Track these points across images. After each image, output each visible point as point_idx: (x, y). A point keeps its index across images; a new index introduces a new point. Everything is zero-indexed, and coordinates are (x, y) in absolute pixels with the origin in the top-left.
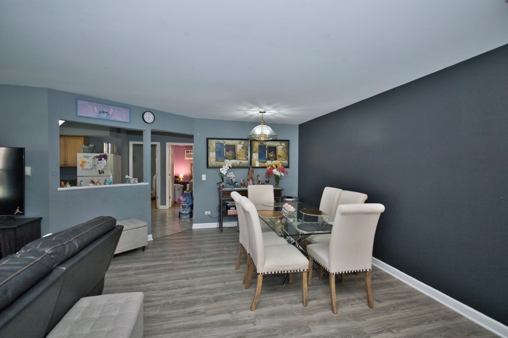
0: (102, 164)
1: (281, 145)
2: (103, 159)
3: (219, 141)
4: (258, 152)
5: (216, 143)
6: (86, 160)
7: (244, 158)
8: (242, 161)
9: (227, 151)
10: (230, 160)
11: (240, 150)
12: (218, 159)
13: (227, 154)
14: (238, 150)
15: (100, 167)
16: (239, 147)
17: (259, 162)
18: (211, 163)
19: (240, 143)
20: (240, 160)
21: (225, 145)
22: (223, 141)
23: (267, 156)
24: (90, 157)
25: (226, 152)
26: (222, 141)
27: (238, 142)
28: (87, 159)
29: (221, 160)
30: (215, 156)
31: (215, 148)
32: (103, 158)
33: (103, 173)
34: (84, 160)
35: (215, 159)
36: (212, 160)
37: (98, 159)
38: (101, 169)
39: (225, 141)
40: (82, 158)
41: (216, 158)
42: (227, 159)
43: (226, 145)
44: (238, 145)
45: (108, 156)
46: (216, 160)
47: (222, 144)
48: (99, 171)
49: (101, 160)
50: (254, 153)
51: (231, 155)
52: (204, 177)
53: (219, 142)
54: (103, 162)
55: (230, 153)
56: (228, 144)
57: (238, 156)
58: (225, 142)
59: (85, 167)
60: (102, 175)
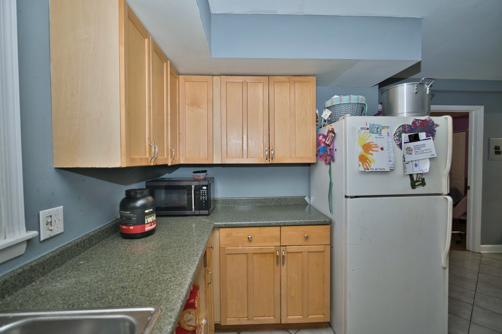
0: (423, 152)
2: (422, 135)
6: (372, 138)
15: (416, 165)
24: (383, 128)
28: (377, 135)
32: (422, 131)
33: (423, 184)
34: (367, 142)
37: (407, 135)
38: (416, 171)
40: (363, 131)
45: (437, 125)
48: (411, 175)
49: (414, 138)
54: (424, 145)
59: (374, 166)
60: (419, 190)
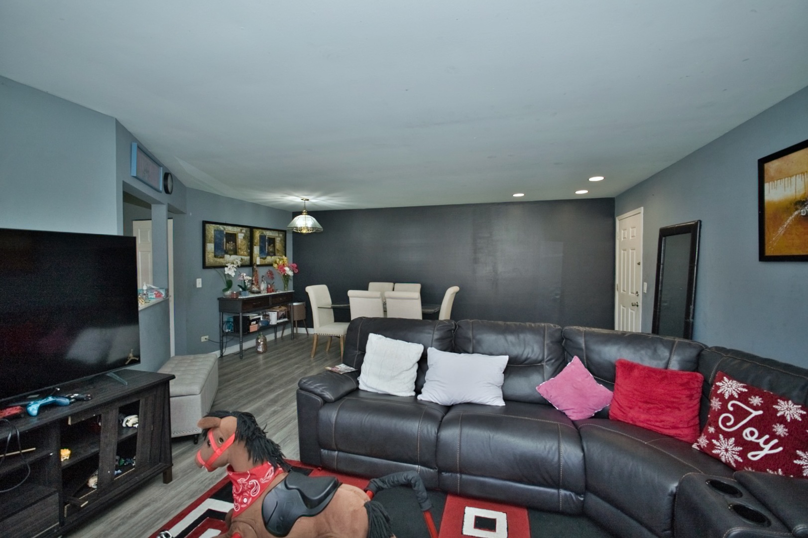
1: (279, 237)
3: (218, 227)
4: (259, 244)
5: (215, 230)
7: (245, 253)
8: (243, 257)
9: (227, 242)
10: (230, 255)
11: (241, 242)
12: (217, 253)
13: (227, 246)
14: (239, 242)
16: (240, 236)
17: (260, 258)
18: (209, 261)
19: (241, 232)
20: (241, 255)
21: (225, 233)
22: (223, 227)
23: (267, 250)
25: (226, 245)
26: (221, 227)
27: (239, 229)
29: (220, 256)
30: (213, 250)
31: (213, 237)
35: (213, 254)
36: (209, 256)
39: (225, 227)
41: (215, 253)
42: (227, 253)
43: (227, 233)
44: (239, 234)
46: (215, 256)
47: (221, 232)
50: (255, 245)
51: (232, 248)
52: (199, 283)
53: (219, 229)
55: (230, 246)
56: (228, 232)
57: (239, 250)
58: (224, 229)
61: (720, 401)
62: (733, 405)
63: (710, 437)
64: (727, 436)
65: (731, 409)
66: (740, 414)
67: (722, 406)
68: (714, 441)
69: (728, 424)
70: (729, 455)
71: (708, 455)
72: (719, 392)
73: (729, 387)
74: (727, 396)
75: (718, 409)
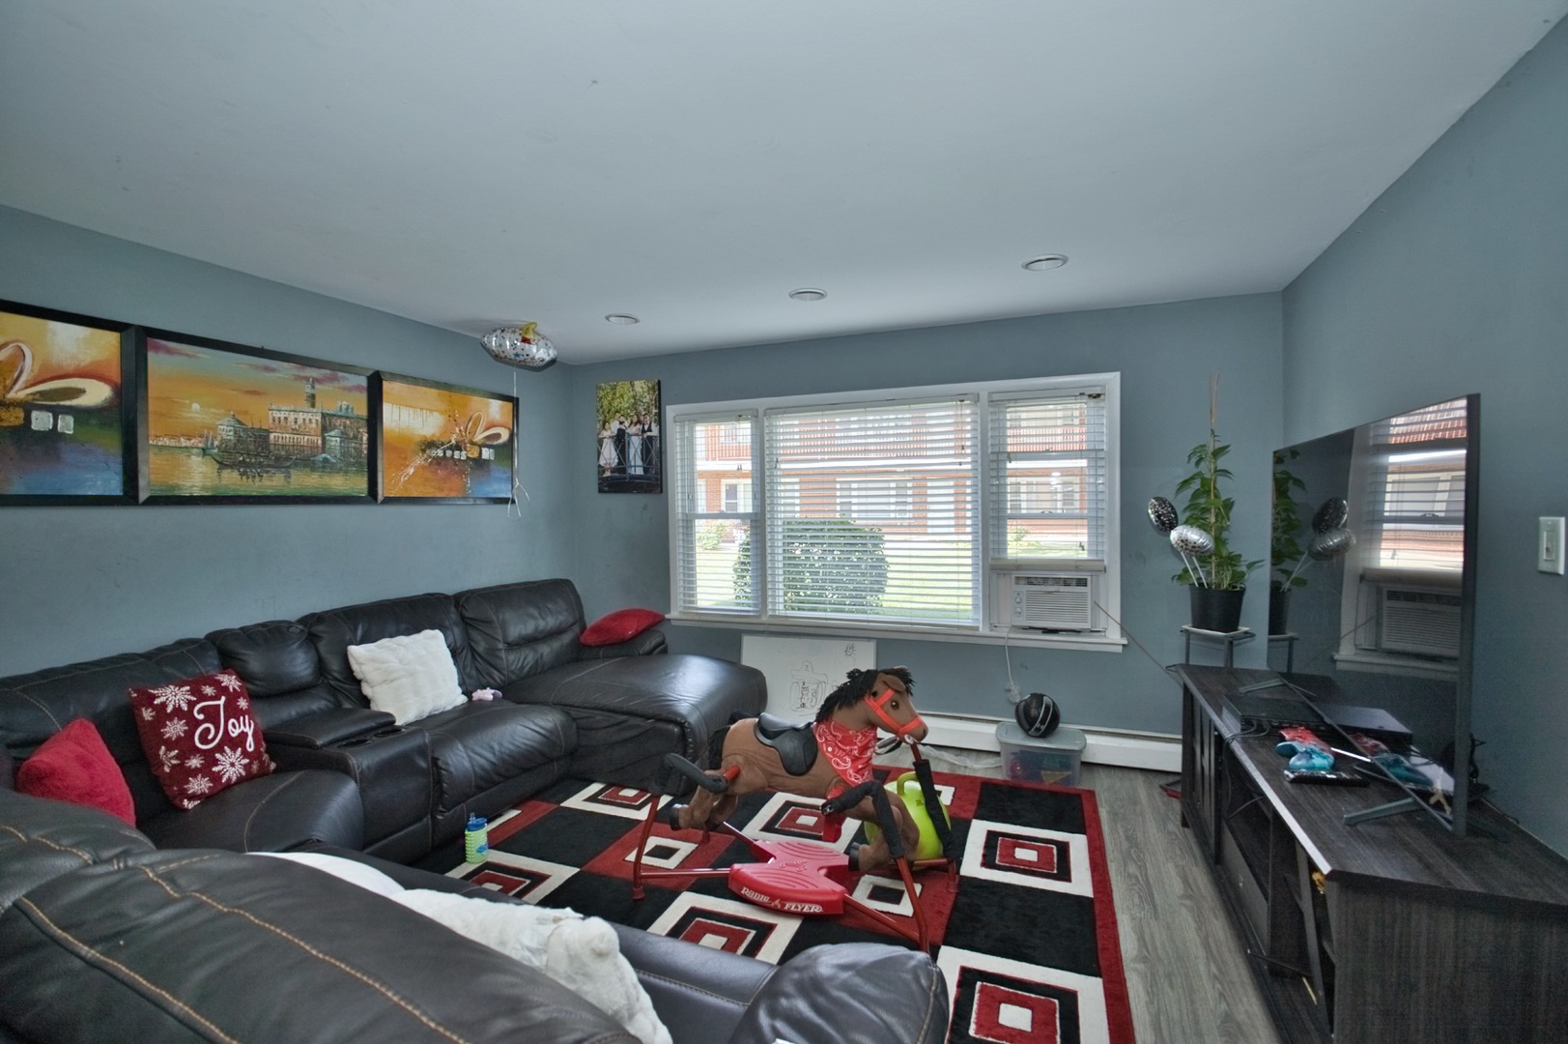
61: (180, 719)
62: (199, 712)
63: (205, 770)
64: (219, 748)
65: (201, 717)
66: (211, 715)
67: (187, 724)
68: (215, 769)
69: (210, 737)
70: (238, 766)
71: (222, 791)
72: (169, 709)
73: (174, 696)
74: (185, 707)
75: (185, 732)
